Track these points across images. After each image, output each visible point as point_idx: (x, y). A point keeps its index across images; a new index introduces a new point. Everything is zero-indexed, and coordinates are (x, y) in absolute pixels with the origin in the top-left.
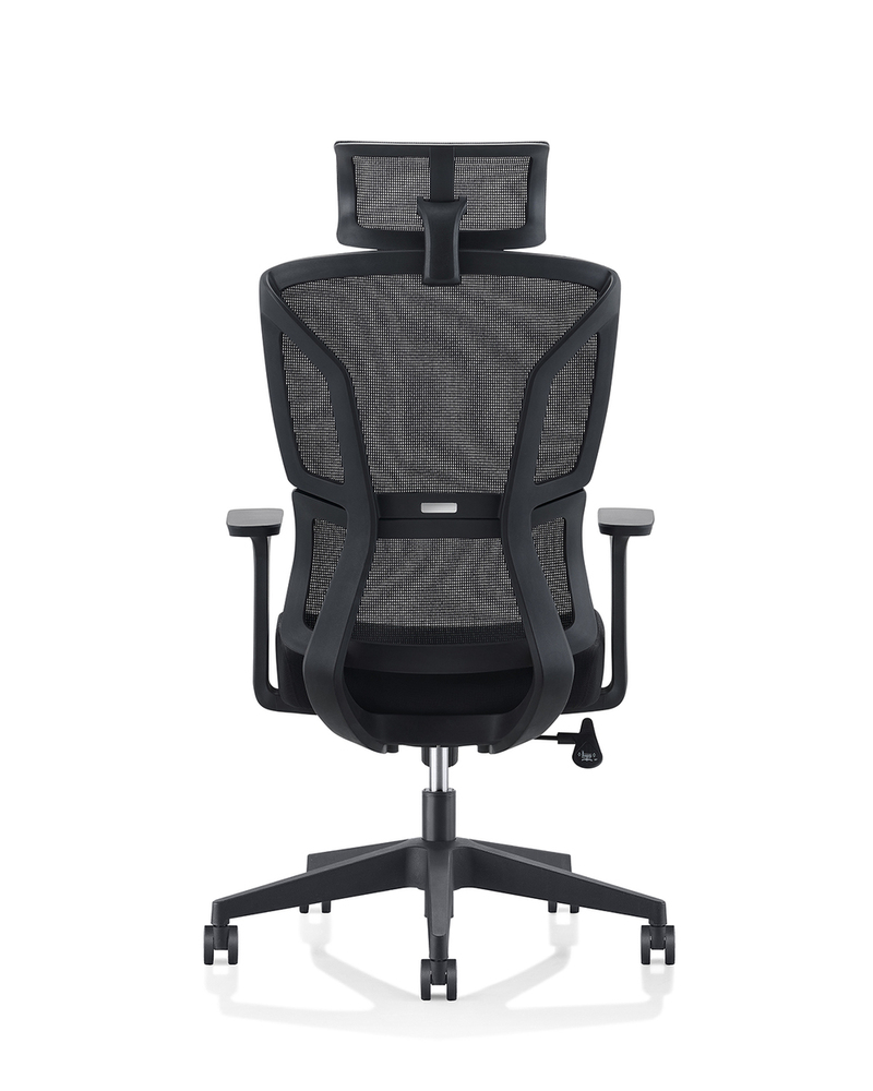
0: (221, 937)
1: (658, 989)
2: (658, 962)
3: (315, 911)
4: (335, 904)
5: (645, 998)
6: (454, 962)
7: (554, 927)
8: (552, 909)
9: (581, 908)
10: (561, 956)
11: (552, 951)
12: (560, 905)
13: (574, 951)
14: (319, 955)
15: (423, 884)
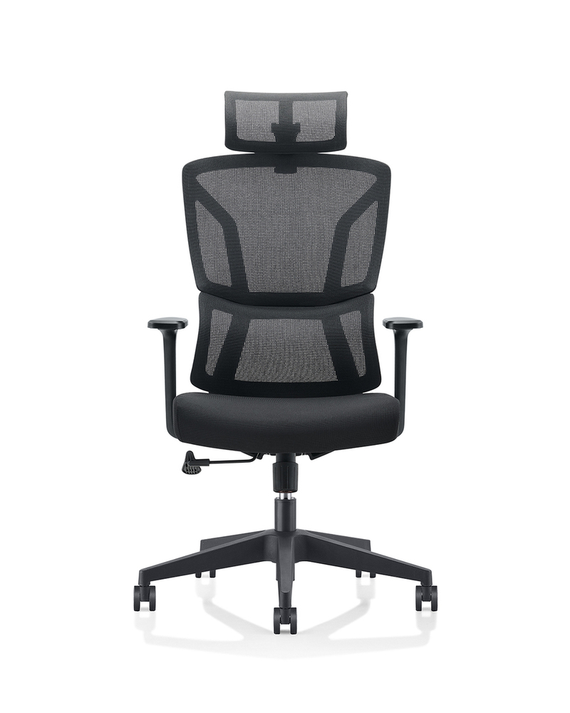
0: (144, 593)
1: (427, 627)
2: (426, 609)
3: (205, 577)
4: (218, 572)
5: (418, 632)
6: (295, 609)
7: (359, 587)
8: (359, 575)
9: (377, 575)
10: (364, 606)
11: (358, 602)
12: (363, 573)
13: (373, 602)
14: (208, 605)
15: (275, 559)
